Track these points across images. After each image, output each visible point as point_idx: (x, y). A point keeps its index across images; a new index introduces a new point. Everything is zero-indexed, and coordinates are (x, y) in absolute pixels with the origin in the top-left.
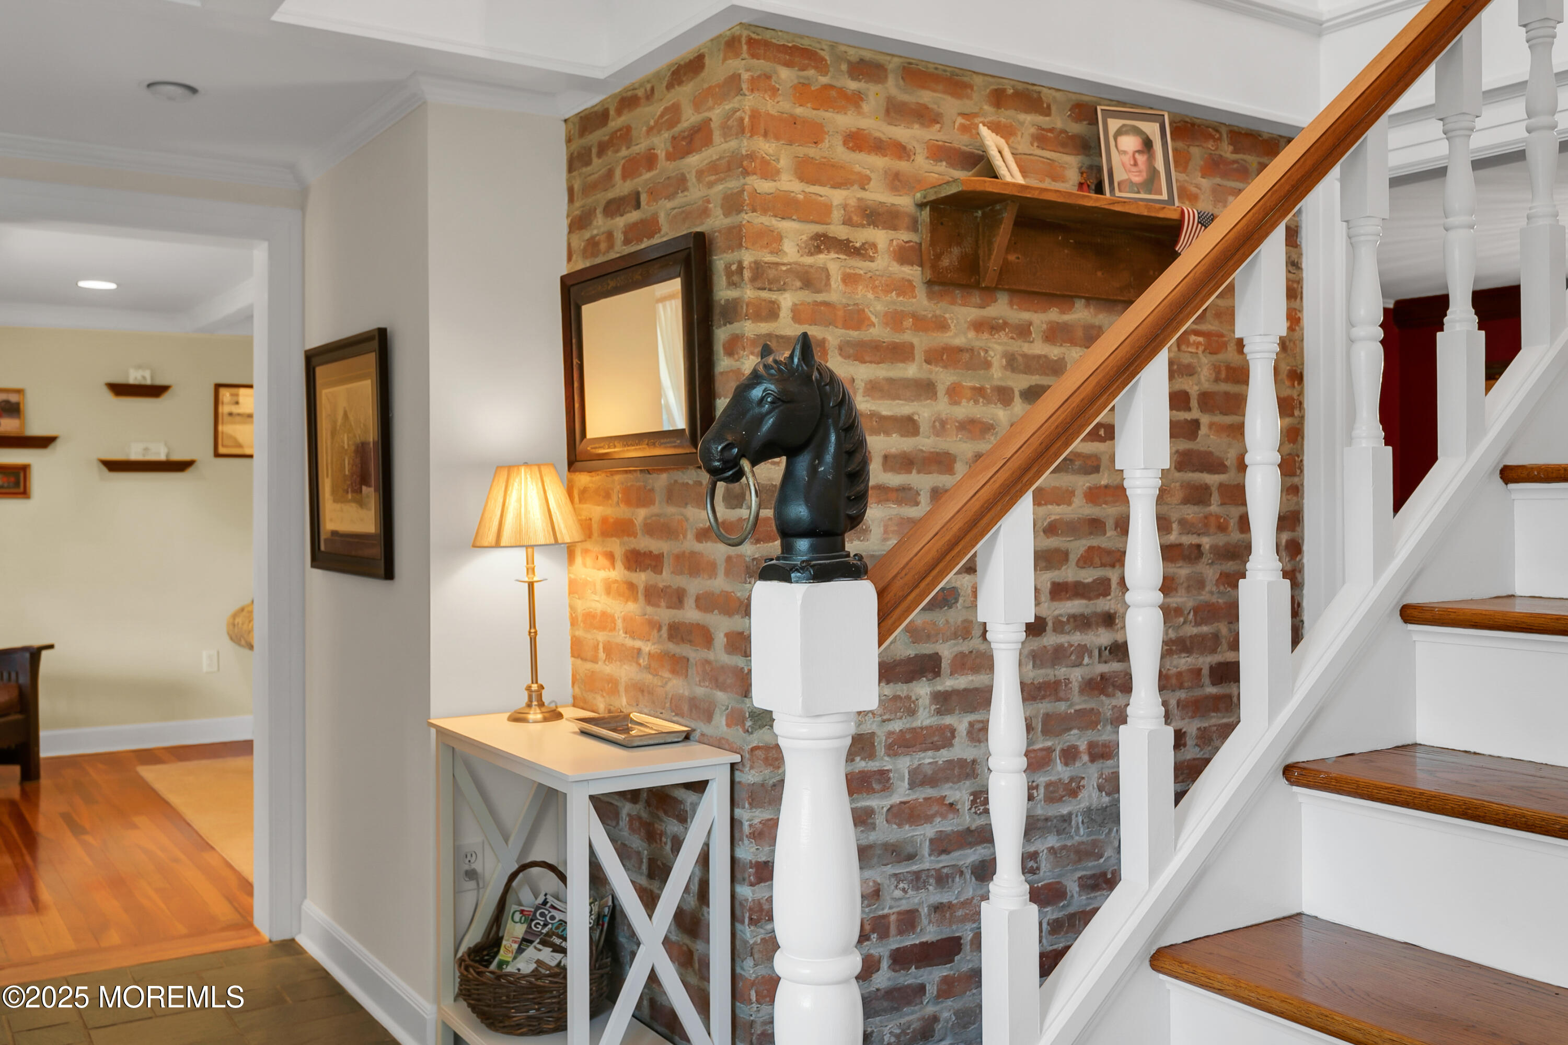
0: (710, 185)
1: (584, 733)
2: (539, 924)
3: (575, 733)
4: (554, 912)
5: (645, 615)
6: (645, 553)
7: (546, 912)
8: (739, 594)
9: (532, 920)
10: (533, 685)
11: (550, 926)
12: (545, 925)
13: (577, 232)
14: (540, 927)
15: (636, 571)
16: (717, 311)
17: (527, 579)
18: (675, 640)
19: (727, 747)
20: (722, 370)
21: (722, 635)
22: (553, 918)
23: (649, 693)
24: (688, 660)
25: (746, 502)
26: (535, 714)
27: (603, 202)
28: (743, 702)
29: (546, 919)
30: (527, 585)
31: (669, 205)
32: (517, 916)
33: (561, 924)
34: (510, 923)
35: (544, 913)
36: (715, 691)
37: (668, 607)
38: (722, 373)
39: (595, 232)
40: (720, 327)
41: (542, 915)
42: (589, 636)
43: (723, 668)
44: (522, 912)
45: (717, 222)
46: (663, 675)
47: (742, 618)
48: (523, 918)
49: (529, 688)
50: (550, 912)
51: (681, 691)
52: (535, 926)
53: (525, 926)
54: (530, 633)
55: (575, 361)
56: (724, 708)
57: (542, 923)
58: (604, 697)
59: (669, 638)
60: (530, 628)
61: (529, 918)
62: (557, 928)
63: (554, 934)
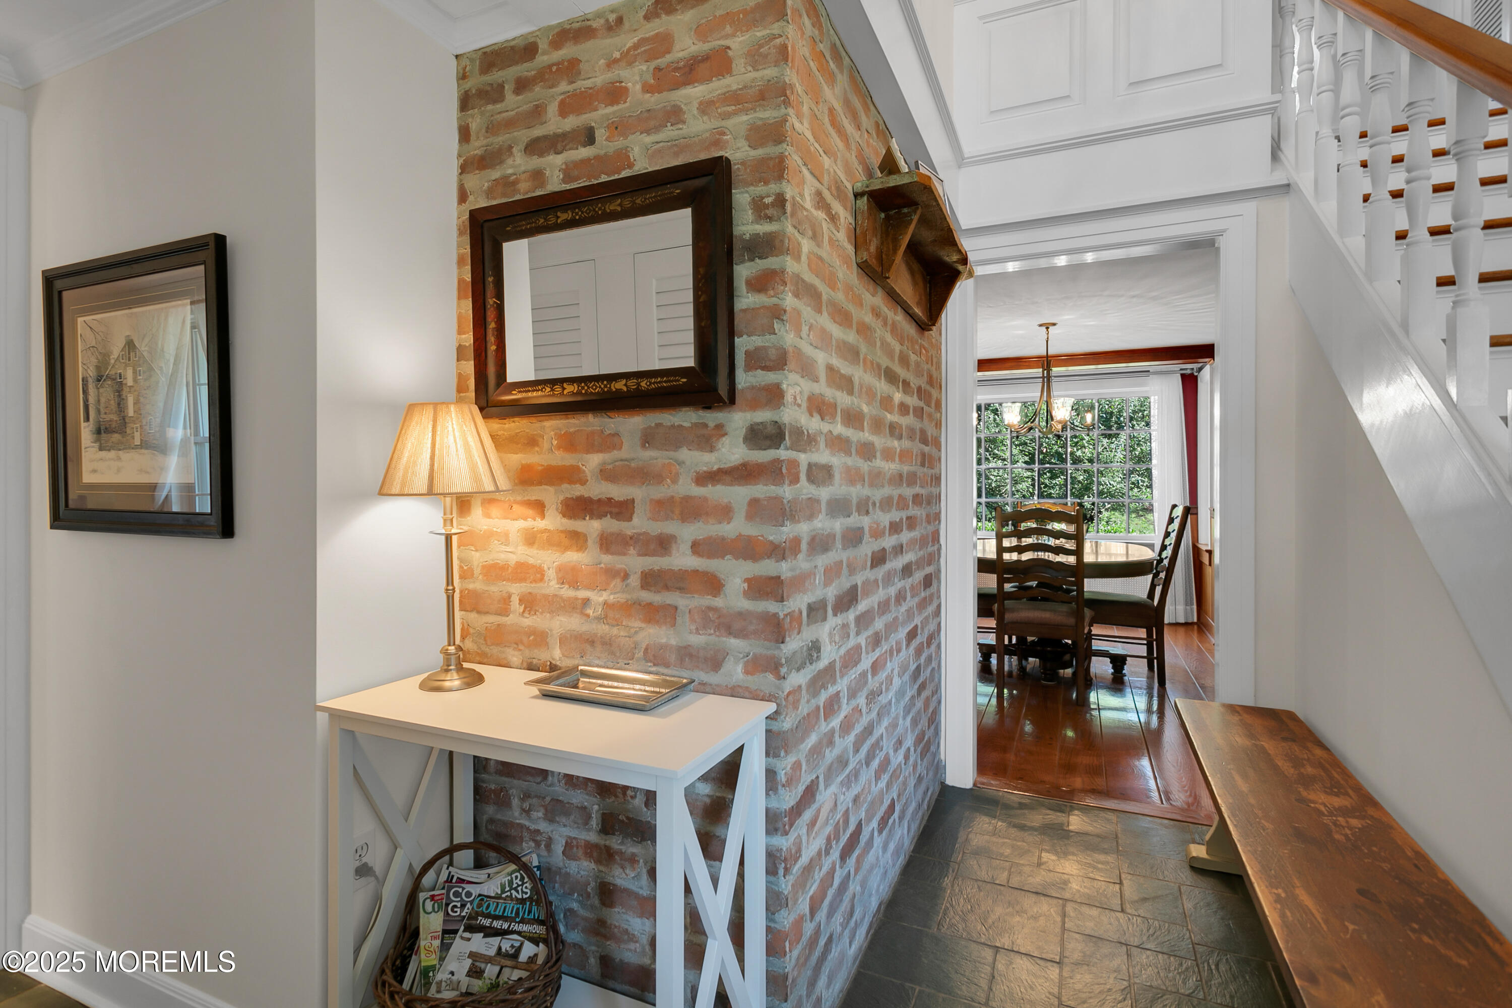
0: (726, 116)
1: (547, 695)
2: (455, 906)
3: (535, 697)
4: (468, 888)
5: (600, 564)
6: (599, 500)
7: (460, 890)
8: (771, 538)
9: (447, 905)
10: (450, 648)
11: (468, 905)
12: (463, 906)
13: (477, 172)
14: (458, 910)
15: (584, 519)
16: (737, 246)
17: (443, 531)
18: (652, 588)
19: (747, 694)
20: (744, 307)
21: (738, 581)
22: (469, 894)
23: (604, 643)
24: (676, 608)
25: (785, 442)
26: (453, 680)
27: (526, 140)
28: (779, 648)
29: (462, 898)
30: (443, 537)
31: (648, 139)
32: (429, 905)
33: (482, 900)
34: (422, 916)
35: (457, 891)
36: (724, 639)
37: (639, 555)
38: (744, 311)
39: (510, 171)
40: (743, 262)
41: (457, 894)
42: (494, 589)
43: (742, 615)
44: (432, 898)
45: (737, 155)
46: (630, 624)
47: (777, 562)
48: (436, 905)
49: (445, 652)
50: (463, 889)
51: (664, 641)
52: (452, 910)
53: (441, 915)
54: (447, 590)
55: (491, 301)
56: (741, 656)
57: (459, 905)
58: (520, 650)
59: (642, 587)
60: (448, 585)
61: (443, 904)
62: (479, 906)
63: (478, 914)
